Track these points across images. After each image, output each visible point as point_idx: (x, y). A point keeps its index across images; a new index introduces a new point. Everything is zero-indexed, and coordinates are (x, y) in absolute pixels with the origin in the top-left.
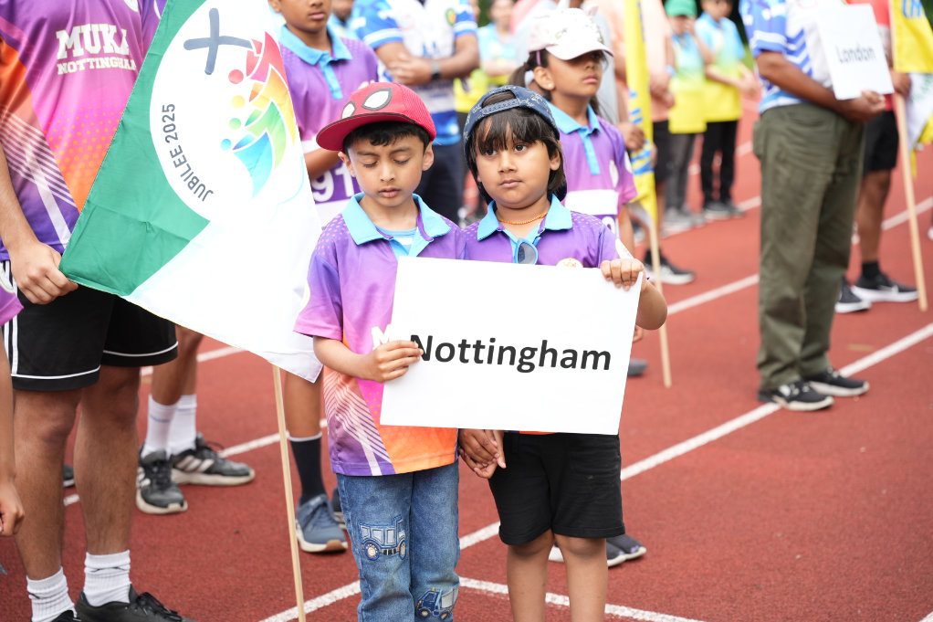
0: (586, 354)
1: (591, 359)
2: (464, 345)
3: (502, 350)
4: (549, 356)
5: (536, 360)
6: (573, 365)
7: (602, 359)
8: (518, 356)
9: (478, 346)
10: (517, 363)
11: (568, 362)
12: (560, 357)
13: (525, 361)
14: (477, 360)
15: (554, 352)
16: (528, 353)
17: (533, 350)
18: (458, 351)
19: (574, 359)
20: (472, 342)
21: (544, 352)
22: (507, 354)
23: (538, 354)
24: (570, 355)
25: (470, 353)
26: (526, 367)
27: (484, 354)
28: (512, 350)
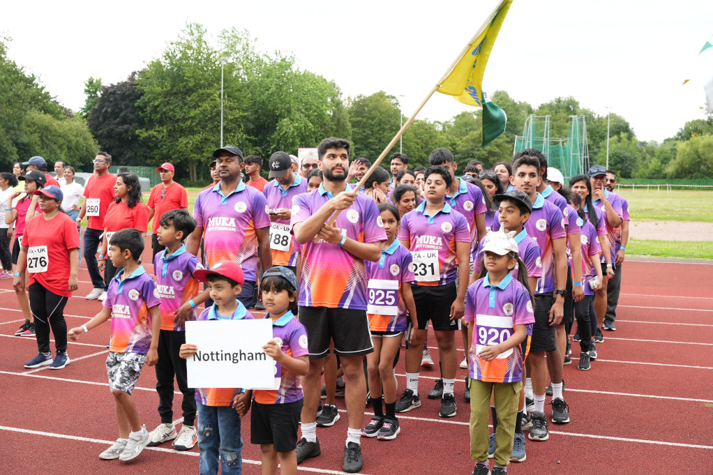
0: (256, 354)
1: (258, 356)
2: (212, 354)
3: (226, 355)
4: (243, 356)
5: (238, 358)
6: (253, 359)
7: (263, 356)
8: (232, 357)
9: (217, 354)
10: (232, 360)
11: (250, 358)
12: (247, 356)
13: (235, 358)
14: (218, 360)
15: (244, 354)
16: (235, 355)
17: (237, 354)
18: (210, 356)
19: (252, 356)
20: (215, 352)
21: (241, 354)
22: (228, 356)
23: (239, 355)
24: (251, 355)
25: (215, 357)
26: (235, 361)
27: (219, 357)
28: (229, 354)
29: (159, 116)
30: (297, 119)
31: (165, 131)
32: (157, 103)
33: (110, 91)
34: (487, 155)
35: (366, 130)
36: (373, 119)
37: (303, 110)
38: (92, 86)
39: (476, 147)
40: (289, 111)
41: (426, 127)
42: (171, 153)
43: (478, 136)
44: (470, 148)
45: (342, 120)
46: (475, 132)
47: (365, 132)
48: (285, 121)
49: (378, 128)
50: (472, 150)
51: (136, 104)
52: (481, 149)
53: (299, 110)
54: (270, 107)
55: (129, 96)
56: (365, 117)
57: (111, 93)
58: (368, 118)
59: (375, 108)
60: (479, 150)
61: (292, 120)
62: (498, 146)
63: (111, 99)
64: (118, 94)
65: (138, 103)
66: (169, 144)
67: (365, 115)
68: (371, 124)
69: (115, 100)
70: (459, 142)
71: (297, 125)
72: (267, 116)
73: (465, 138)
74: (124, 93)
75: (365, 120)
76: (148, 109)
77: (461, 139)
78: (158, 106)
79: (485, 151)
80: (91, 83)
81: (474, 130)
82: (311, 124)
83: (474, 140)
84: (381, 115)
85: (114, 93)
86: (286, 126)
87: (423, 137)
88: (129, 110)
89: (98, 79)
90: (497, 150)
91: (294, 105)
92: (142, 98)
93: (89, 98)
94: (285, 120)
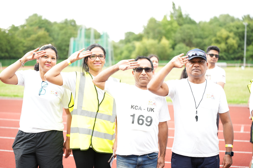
70: (24, 41)
73: (28, 39)
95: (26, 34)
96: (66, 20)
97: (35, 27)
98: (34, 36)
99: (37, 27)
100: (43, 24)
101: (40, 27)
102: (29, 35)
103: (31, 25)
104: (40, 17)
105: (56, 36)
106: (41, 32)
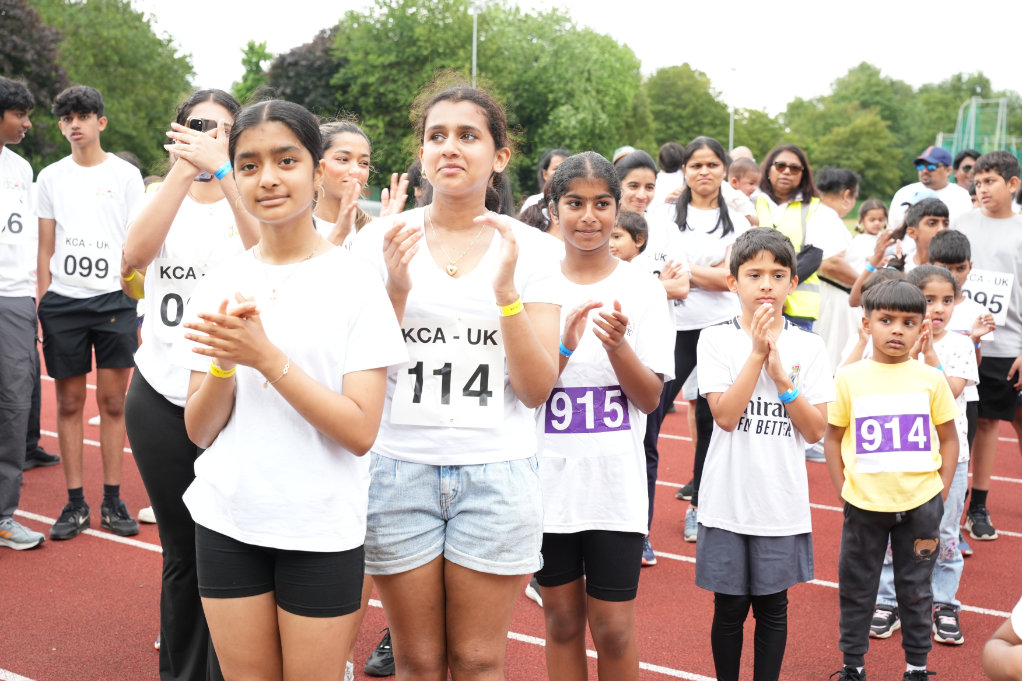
29: (371, 100)
30: (585, 108)
31: (381, 124)
32: (371, 79)
33: (289, 60)
34: (862, 166)
35: (673, 125)
36: (684, 107)
37: (594, 93)
38: (254, 53)
39: (844, 153)
40: (570, 95)
41: (764, 120)
42: (390, 161)
43: (846, 135)
44: (834, 154)
45: (641, 109)
46: (842, 130)
47: (669, 128)
48: (563, 110)
49: (692, 122)
50: (837, 157)
51: (333, 82)
52: (852, 156)
53: (586, 92)
54: (540, 87)
55: (320, 69)
56: (673, 104)
57: (290, 64)
58: (677, 106)
59: (687, 90)
60: (848, 159)
61: (577, 109)
62: (880, 151)
63: (291, 74)
64: (302, 66)
65: (336, 80)
66: (386, 147)
67: (673, 100)
68: (680, 117)
69: (298, 75)
70: (814, 146)
71: (580, 116)
72: (535, 102)
73: (823, 139)
74: (312, 65)
75: (670, 109)
76: (355, 89)
77: (817, 141)
78: (372, 84)
79: (859, 158)
80: (252, 48)
81: (839, 125)
82: (603, 116)
83: (837, 143)
84: (697, 100)
85: (295, 64)
86: (566, 118)
87: (760, 136)
88: (321, 91)
89: (262, 42)
90: (879, 158)
91: (579, 85)
92: (342, 71)
93: (249, 72)
94: (563, 108)
95: (820, 126)
96: (959, 78)
97: (849, 106)
98: (841, 131)
99: (856, 103)
100: (877, 93)
101: (865, 105)
102: (828, 128)
103: (844, 98)
104: (875, 73)
105: (914, 130)
106: (864, 119)
